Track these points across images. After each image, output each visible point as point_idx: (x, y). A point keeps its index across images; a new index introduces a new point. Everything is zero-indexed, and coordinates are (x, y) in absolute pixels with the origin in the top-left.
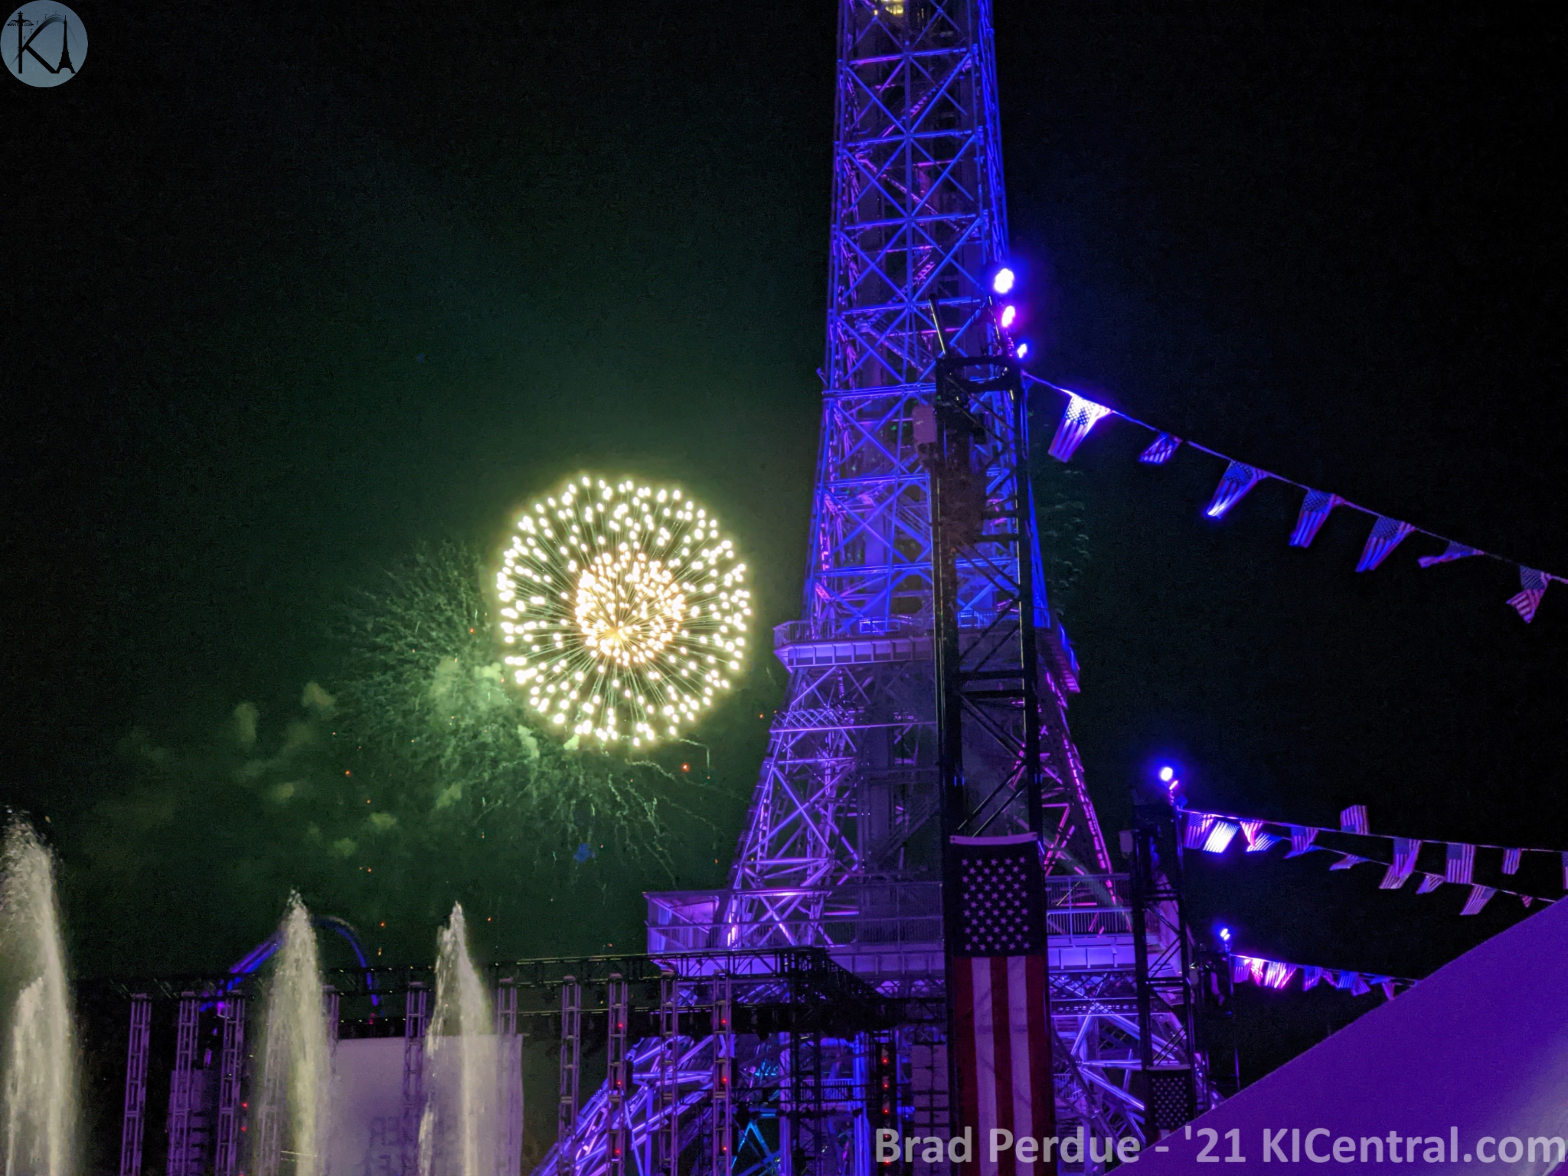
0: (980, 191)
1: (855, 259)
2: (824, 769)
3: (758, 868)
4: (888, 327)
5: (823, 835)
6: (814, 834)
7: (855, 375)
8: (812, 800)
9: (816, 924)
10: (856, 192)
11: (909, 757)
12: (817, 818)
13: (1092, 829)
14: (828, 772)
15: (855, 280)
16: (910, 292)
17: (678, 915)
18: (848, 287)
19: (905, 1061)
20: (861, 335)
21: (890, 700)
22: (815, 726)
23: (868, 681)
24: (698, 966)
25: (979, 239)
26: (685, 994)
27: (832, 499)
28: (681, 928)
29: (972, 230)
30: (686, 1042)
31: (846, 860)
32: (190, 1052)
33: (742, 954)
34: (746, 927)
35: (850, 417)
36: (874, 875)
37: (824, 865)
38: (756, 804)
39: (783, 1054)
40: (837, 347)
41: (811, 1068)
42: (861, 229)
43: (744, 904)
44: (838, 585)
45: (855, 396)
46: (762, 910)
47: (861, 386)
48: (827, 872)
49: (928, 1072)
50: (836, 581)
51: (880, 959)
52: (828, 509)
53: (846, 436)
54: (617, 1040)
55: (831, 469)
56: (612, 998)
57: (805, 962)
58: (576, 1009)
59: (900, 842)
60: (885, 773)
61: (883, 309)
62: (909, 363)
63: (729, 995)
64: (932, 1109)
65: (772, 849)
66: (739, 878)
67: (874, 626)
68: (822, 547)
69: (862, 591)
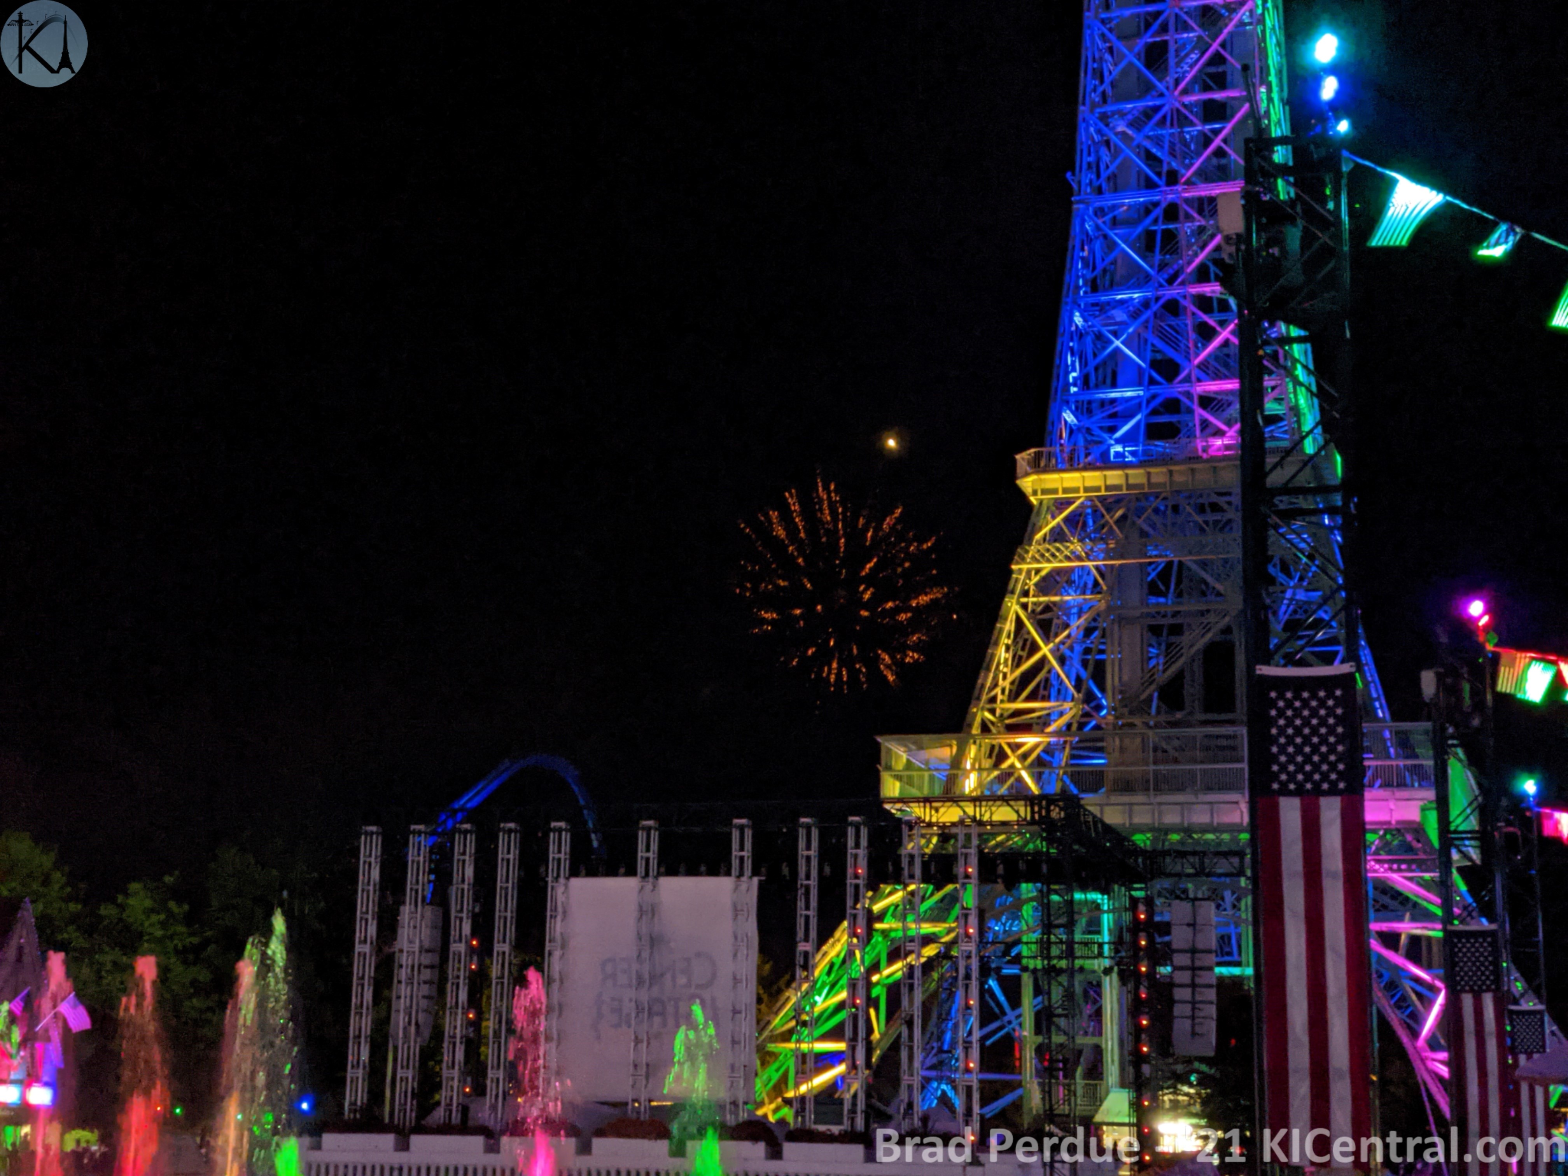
1: (1111, 50)
2: (1070, 608)
3: (998, 712)
4: (1146, 124)
5: (1068, 677)
6: (1059, 676)
7: (1109, 178)
8: (1058, 640)
9: (1061, 772)
11: (1164, 595)
12: (1062, 660)
13: (1368, 675)
14: (1075, 610)
15: (1110, 73)
16: (1171, 85)
17: (913, 760)
18: (1102, 81)
20: (1116, 134)
21: (1143, 534)
22: (1061, 561)
23: (1120, 513)
25: (1251, 23)
27: (1082, 316)
28: (915, 773)
29: (1243, 14)
30: (927, 891)
31: (1094, 704)
32: (420, 887)
33: (983, 799)
34: (985, 774)
35: (1102, 226)
36: (1125, 721)
37: (1070, 710)
38: (996, 644)
39: (1025, 907)
40: (1089, 147)
41: (1063, 921)
42: (1118, 17)
43: (983, 749)
44: (1088, 409)
45: (1107, 202)
46: (1002, 756)
47: (1116, 190)
48: (1073, 717)
49: (1190, 930)
50: (1085, 406)
51: (1131, 811)
52: (1077, 326)
53: (1097, 245)
54: (857, 887)
55: (1081, 282)
56: (851, 842)
57: (1057, 810)
58: (813, 853)
59: (1153, 687)
60: (1137, 613)
61: (1141, 104)
62: (1169, 163)
63: (975, 842)
64: (1193, 969)
65: (1014, 692)
66: (978, 722)
67: (1127, 454)
68: (1070, 368)
69: (1115, 415)
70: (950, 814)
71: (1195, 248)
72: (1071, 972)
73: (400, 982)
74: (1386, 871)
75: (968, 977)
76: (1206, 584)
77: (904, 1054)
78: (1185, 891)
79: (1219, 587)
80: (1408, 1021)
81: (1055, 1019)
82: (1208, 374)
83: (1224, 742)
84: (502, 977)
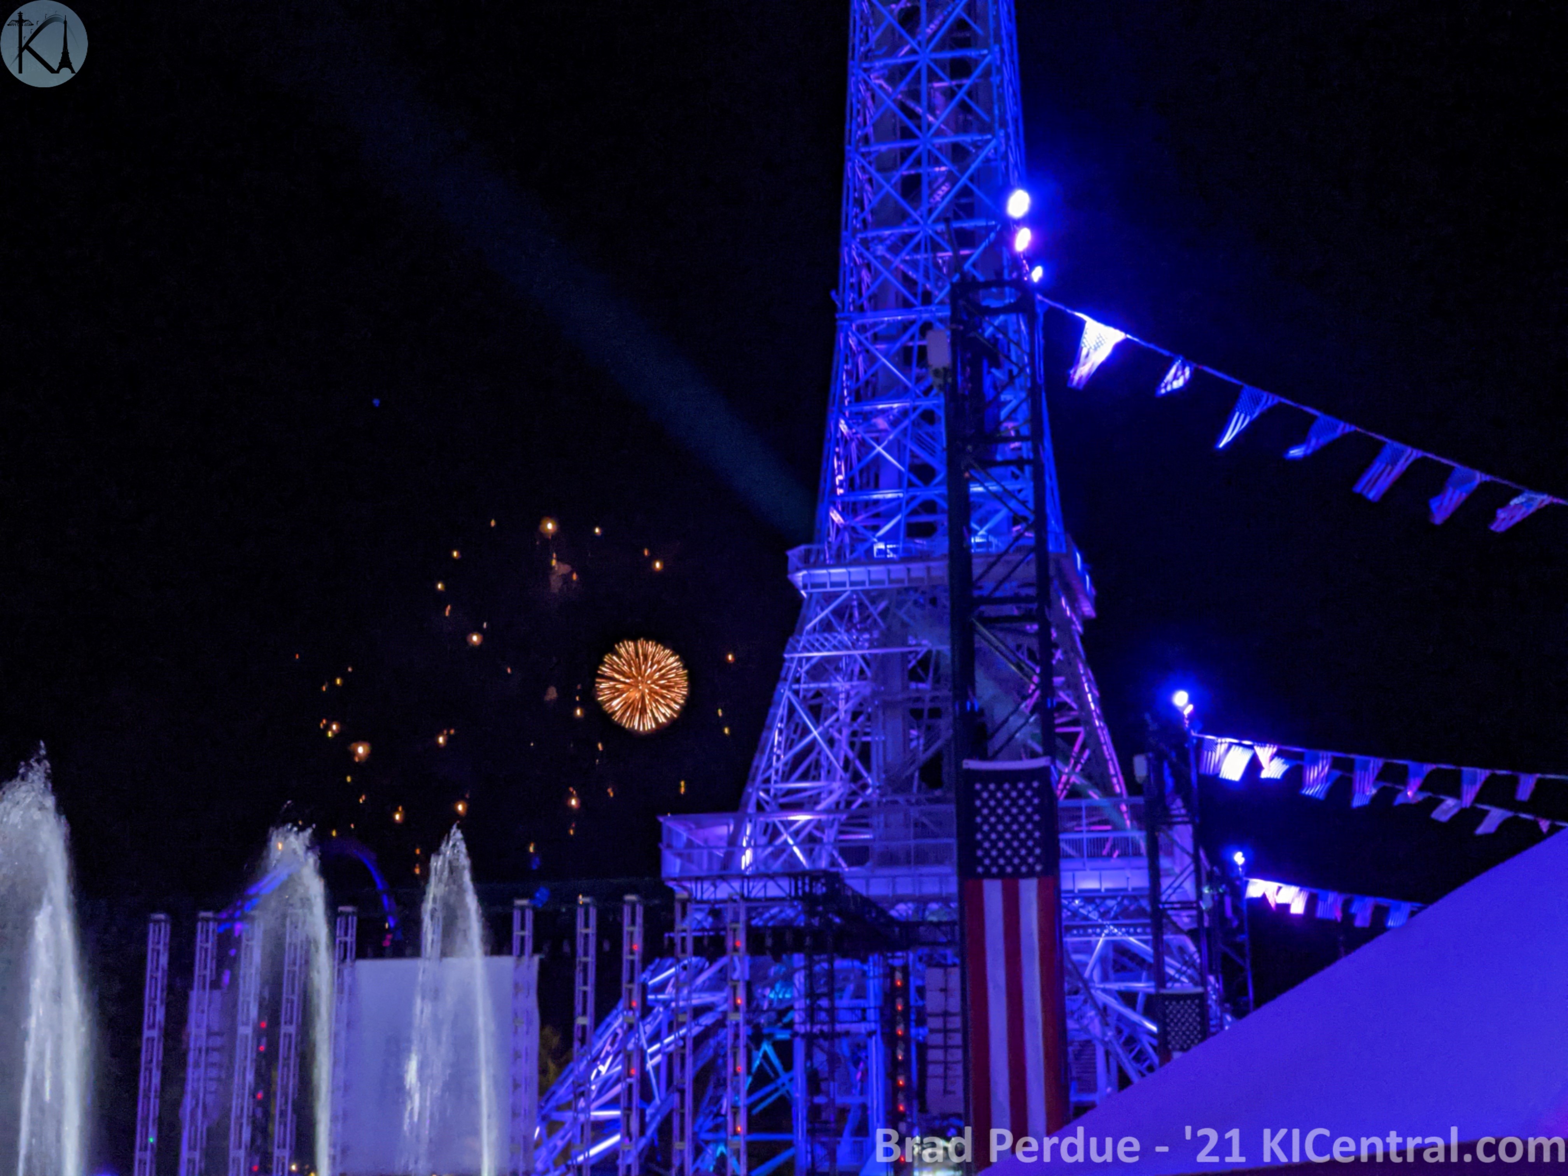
0: (996, 112)
1: (870, 181)
2: (838, 694)
3: (772, 792)
4: (903, 249)
5: (837, 759)
6: (828, 758)
7: (870, 299)
8: (827, 723)
9: (830, 848)
10: (872, 113)
11: (922, 680)
12: (831, 742)
13: (1107, 753)
14: (842, 696)
15: (870, 201)
16: (925, 214)
17: (693, 838)
18: (863, 209)
19: (919, 983)
20: (876, 257)
21: (904, 625)
22: (829, 650)
23: (882, 605)
24: (712, 889)
25: (995, 160)
26: (699, 916)
27: (847, 423)
28: (696, 852)
29: (988, 151)
30: (700, 965)
31: (860, 783)
32: (208, 973)
33: (757, 876)
34: (759, 851)
35: (865, 342)
36: (890, 798)
37: (838, 788)
38: (771, 729)
39: (797, 976)
40: (852, 269)
41: (824, 990)
42: (875, 152)
43: (758, 827)
44: (852, 510)
45: (869, 319)
46: (776, 834)
47: (875, 309)
48: (841, 796)
49: (942, 995)
50: (850, 506)
51: (894, 882)
52: (842, 433)
53: (860, 359)
54: (633, 963)
55: (845, 393)
56: (627, 921)
58: (591, 931)
59: (914, 766)
60: (900, 697)
61: (897, 231)
62: (924, 286)
63: (743, 917)
64: (945, 1031)
65: (786, 774)
66: (753, 801)
67: (888, 551)
68: (836, 472)
69: (877, 516)
70: (720, 891)
72: (833, 1036)
74: (1124, 934)
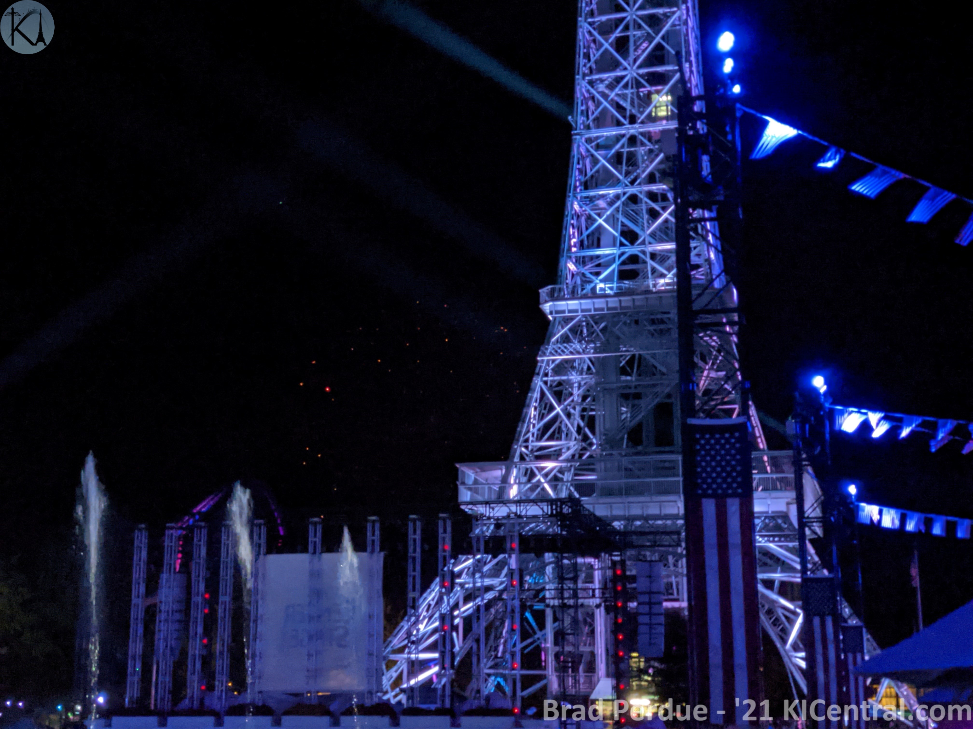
1: (594, 41)
2: (573, 384)
3: (530, 448)
4: (616, 86)
5: (572, 425)
6: (566, 425)
7: (594, 120)
8: (566, 403)
9: (569, 484)
11: (629, 374)
12: (569, 415)
13: (754, 422)
14: (576, 385)
15: (594, 55)
16: (631, 63)
17: (478, 478)
18: (589, 61)
20: (598, 93)
21: (618, 338)
22: (567, 355)
23: (602, 325)
25: (679, 25)
27: (579, 204)
28: (480, 486)
29: (675, 18)
30: (487, 559)
31: (588, 442)
33: (521, 502)
34: (522, 486)
35: (591, 149)
36: (608, 452)
37: (574, 445)
38: (529, 406)
39: (547, 568)
40: (582, 100)
41: (570, 576)
42: (599, 21)
43: (521, 471)
44: (583, 261)
45: (593, 134)
46: (532, 475)
47: (598, 127)
48: (576, 450)
49: (648, 579)
50: (581, 259)
51: (611, 507)
52: (576, 211)
54: (445, 558)
55: (578, 184)
56: (441, 530)
57: (567, 507)
58: (418, 537)
59: (624, 431)
60: (614, 386)
61: (613, 74)
62: (631, 111)
63: (517, 528)
64: (650, 604)
65: (539, 436)
66: (518, 454)
67: (607, 289)
68: (572, 237)
69: (599, 265)
70: (501, 511)
71: (647, 162)
72: (576, 607)
73: (160, 621)
74: (766, 542)
75: (513, 611)
76: (656, 368)
77: (474, 660)
78: (645, 556)
79: (664, 370)
80: (780, 633)
81: (567, 637)
82: (656, 240)
83: (667, 465)
84: (225, 617)
